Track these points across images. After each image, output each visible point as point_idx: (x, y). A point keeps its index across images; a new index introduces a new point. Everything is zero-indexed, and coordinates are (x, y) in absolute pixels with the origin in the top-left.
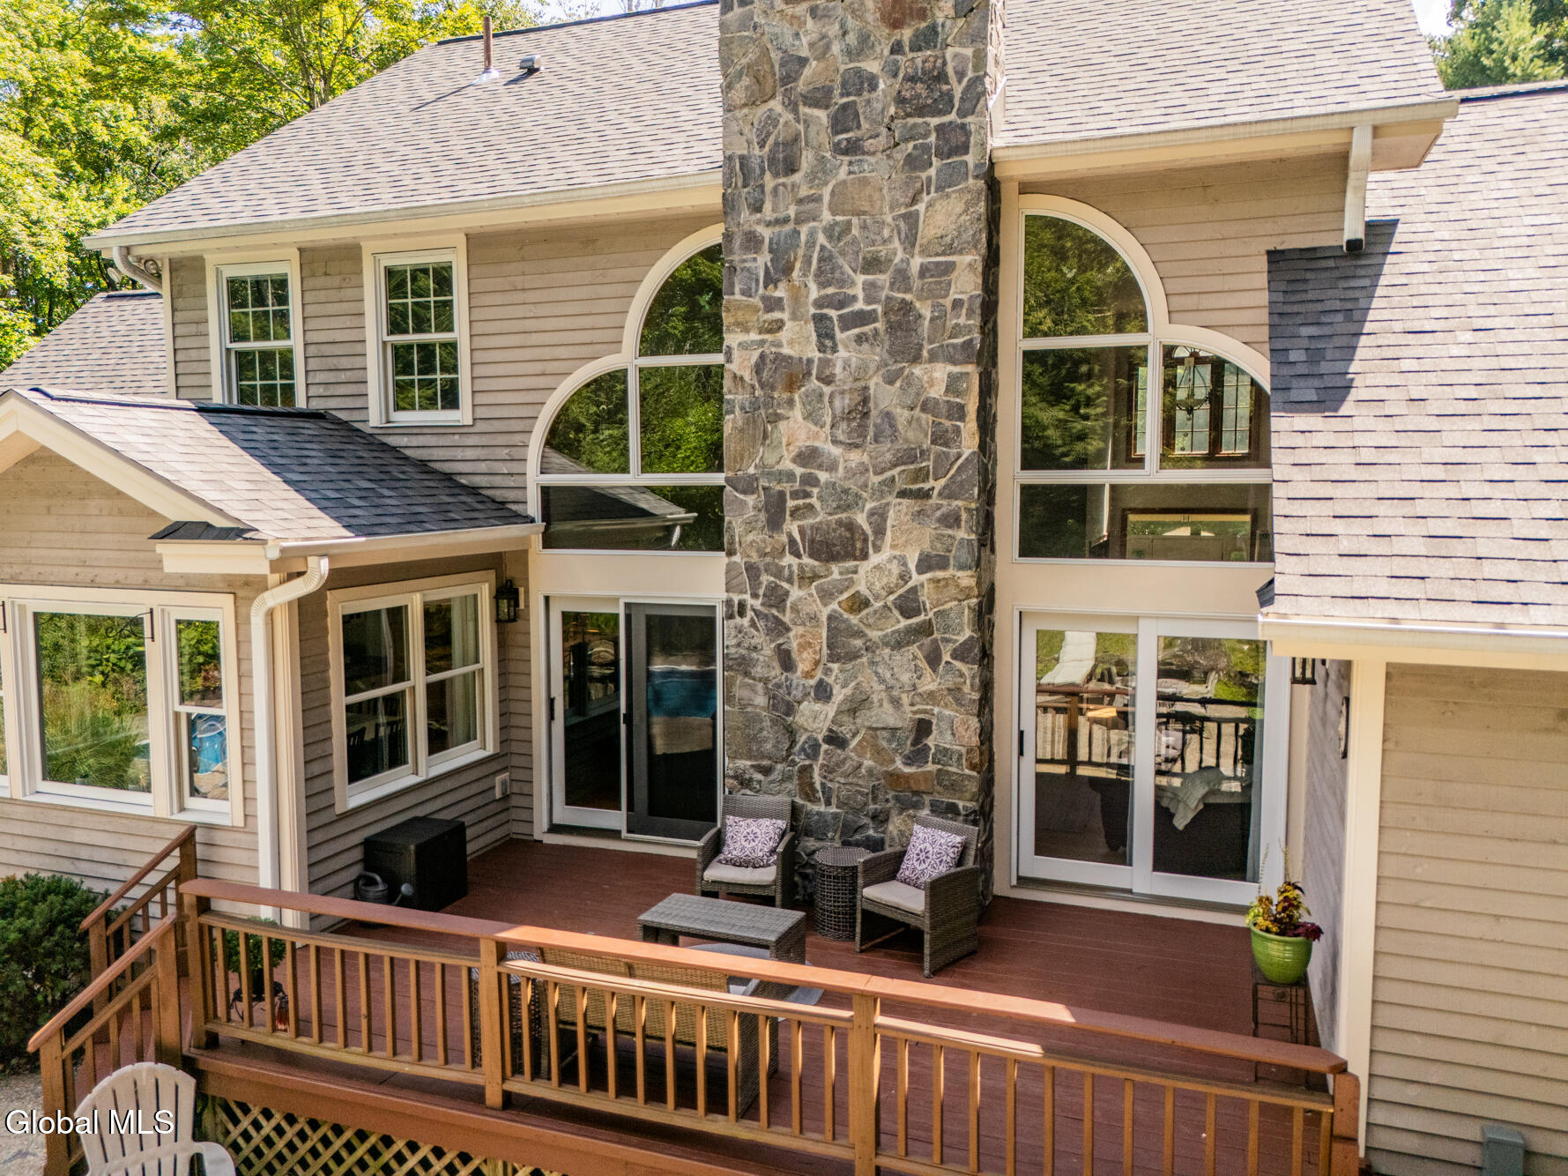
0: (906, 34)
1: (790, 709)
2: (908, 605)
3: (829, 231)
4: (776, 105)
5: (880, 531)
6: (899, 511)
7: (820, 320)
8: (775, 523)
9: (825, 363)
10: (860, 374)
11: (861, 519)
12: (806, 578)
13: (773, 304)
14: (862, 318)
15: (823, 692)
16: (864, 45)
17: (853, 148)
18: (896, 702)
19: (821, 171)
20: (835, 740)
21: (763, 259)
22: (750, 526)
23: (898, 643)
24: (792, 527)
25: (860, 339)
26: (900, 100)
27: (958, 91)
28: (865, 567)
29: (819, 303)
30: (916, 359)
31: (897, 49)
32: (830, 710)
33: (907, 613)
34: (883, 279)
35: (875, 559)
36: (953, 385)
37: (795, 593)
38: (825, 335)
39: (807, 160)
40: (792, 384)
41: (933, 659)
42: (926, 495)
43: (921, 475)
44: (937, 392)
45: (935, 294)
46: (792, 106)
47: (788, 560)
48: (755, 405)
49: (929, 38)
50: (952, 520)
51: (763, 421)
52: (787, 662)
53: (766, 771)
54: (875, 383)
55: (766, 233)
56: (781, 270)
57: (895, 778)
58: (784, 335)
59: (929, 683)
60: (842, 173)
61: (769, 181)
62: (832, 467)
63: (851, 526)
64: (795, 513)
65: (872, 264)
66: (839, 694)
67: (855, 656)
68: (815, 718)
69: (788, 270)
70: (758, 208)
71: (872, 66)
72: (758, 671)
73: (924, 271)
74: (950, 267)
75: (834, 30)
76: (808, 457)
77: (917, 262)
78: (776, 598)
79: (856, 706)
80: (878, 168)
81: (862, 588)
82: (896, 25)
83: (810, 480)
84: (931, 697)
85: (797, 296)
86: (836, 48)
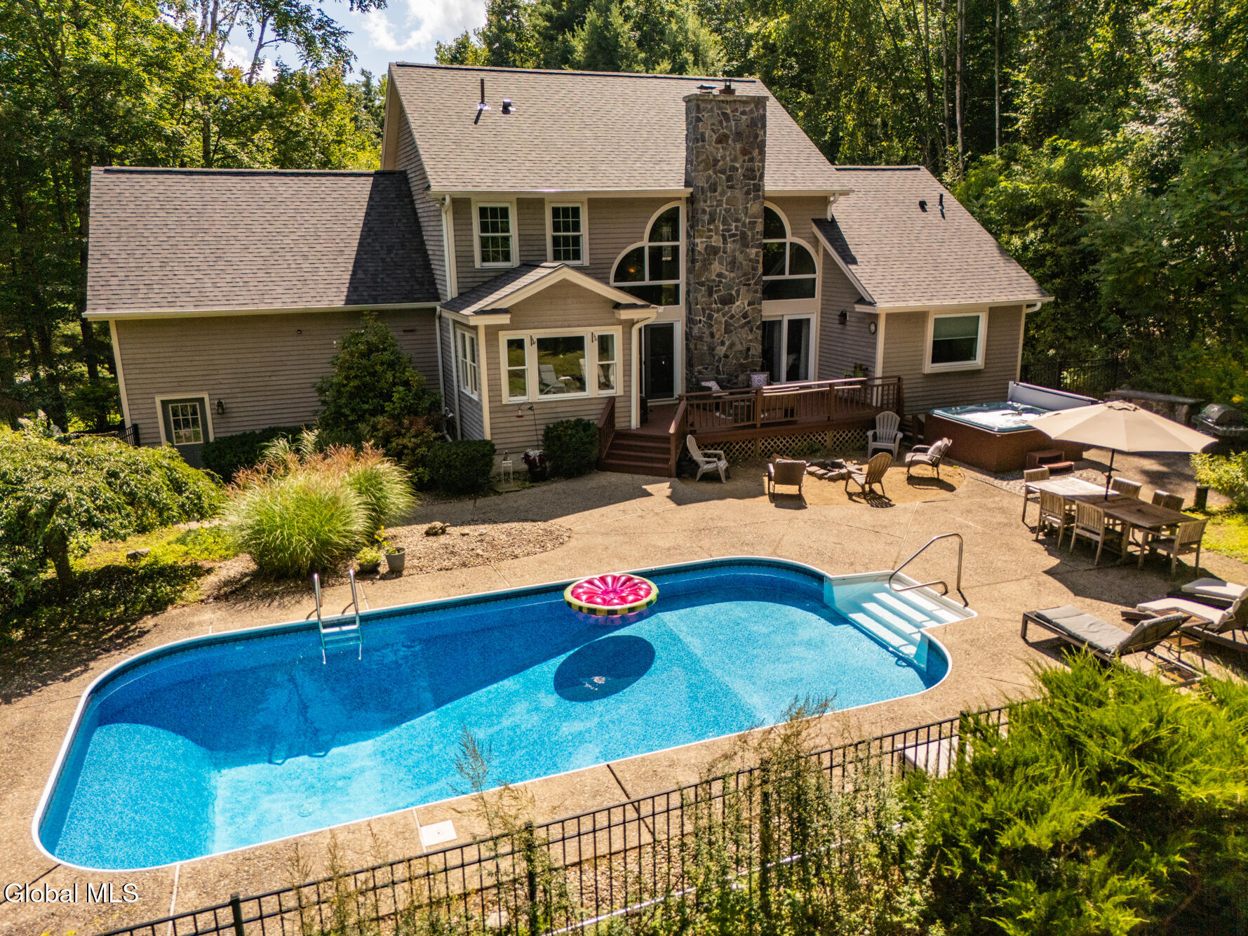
0: (747, 158)
1: (713, 349)
2: (745, 316)
3: (725, 210)
4: (711, 172)
5: (738, 296)
6: (743, 290)
7: (723, 236)
8: (710, 295)
9: (725, 248)
10: (734, 251)
11: (733, 293)
12: (718, 311)
13: (710, 230)
14: (734, 235)
15: (723, 343)
16: (735, 160)
17: (731, 187)
18: (741, 343)
19: (723, 194)
20: (726, 356)
21: (706, 218)
22: (703, 296)
23: (742, 327)
24: (715, 296)
25: (734, 241)
26: (744, 175)
27: (758, 175)
28: (734, 306)
29: (723, 230)
30: (748, 247)
31: (744, 161)
32: (724, 349)
33: (745, 318)
34: (739, 224)
35: (737, 303)
36: (757, 253)
37: (716, 315)
38: (725, 240)
39: (719, 189)
40: (715, 253)
41: (751, 330)
42: (749, 285)
43: (749, 280)
44: (752, 256)
45: (752, 229)
46: (715, 173)
47: (714, 306)
48: (705, 260)
49: (751, 160)
50: (756, 292)
51: (706, 264)
52: (712, 335)
53: (706, 369)
54: (737, 253)
55: (708, 210)
56: (712, 221)
57: (741, 365)
58: (713, 240)
59: (750, 337)
60: (729, 194)
61: (709, 194)
62: (726, 278)
63: (731, 295)
64: (716, 292)
65: (737, 220)
66: (727, 343)
67: (731, 332)
68: (721, 350)
69: (714, 220)
70: (705, 201)
71: (737, 165)
72: (705, 339)
73: (750, 222)
74: (756, 222)
75: (728, 153)
76: (720, 275)
77: (748, 220)
78: (710, 317)
79: (732, 345)
80: (738, 194)
81: (733, 312)
82: (744, 155)
83: (720, 282)
84: (751, 341)
85: (717, 228)
86: (728, 159)
